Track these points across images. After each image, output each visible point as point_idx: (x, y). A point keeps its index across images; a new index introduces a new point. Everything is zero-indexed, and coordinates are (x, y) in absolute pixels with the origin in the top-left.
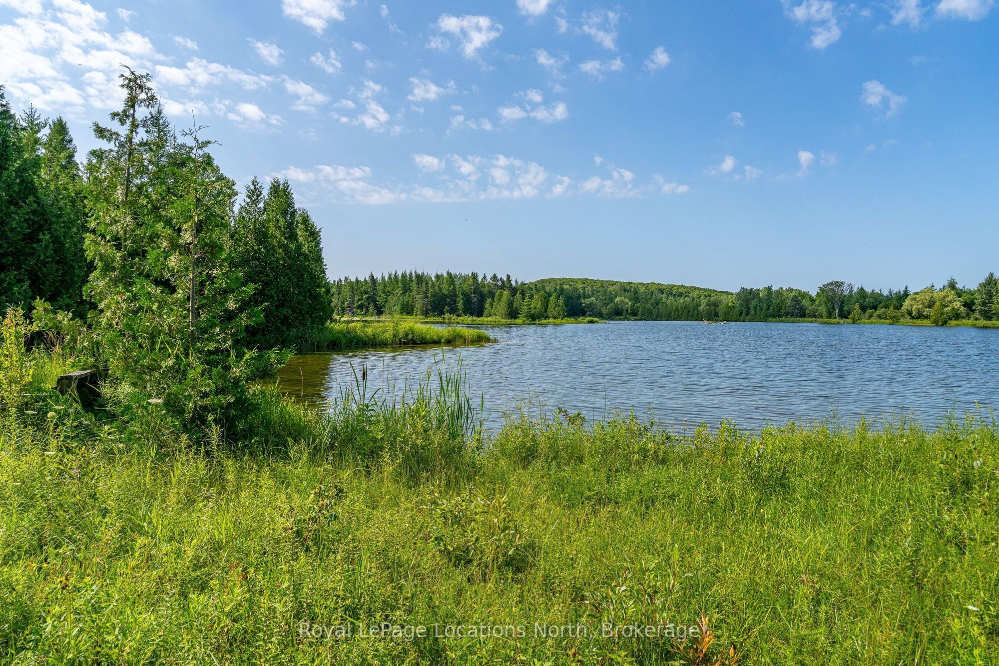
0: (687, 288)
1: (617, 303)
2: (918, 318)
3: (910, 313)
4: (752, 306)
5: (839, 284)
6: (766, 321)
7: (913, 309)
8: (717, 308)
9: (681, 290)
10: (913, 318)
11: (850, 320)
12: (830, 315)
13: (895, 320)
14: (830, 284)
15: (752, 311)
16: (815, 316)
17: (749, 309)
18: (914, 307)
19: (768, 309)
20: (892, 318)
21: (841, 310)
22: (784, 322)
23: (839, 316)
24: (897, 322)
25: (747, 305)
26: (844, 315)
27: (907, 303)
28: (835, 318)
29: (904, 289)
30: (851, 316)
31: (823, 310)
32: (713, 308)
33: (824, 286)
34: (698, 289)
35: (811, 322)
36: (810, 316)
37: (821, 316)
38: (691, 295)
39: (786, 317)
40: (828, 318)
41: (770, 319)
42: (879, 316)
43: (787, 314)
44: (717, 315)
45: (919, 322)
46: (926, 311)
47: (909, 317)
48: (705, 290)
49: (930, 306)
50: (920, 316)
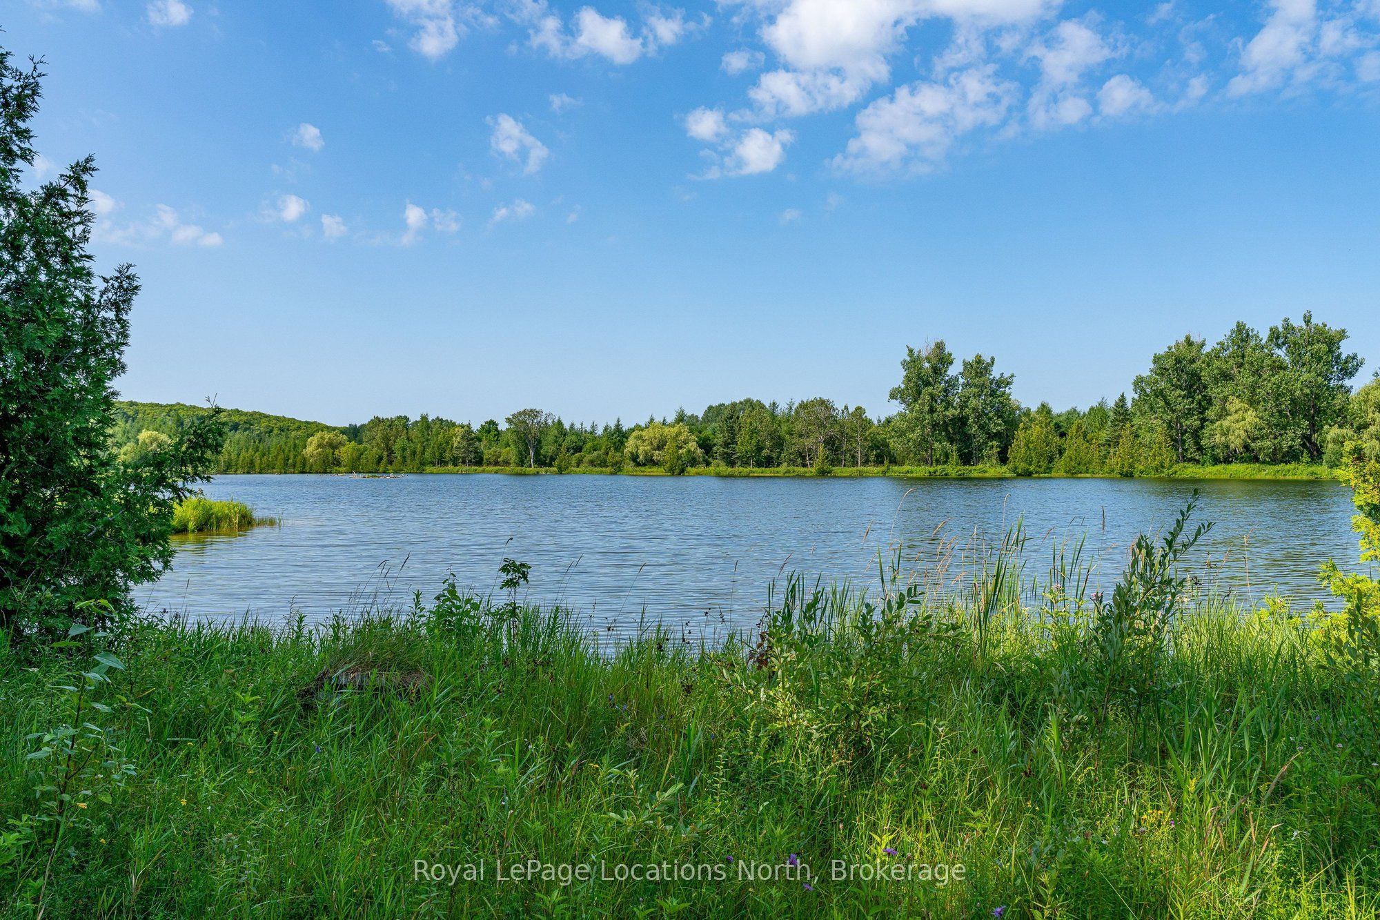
0: (245, 414)
1: (144, 442)
2: (644, 465)
3: (634, 458)
4: (396, 447)
5: (534, 413)
6: (422, 472)
7: (640, 452)
8: (337, 452)
9: (236, 419)
10: (638, 464)
11: (555, 469)
12: (521, 463)
13: (617, 468)
14: (520, 413)
15: (398, 454)
16: (496, 463)
17: (391, 452)
18: (641, 448)
19: (423, 453)
20: (613, 465)
21: (537, 453)
22: (451, 473)
23: (535, 462)
24: (620, 470)
25: (387, 446)
26: (542, 462)
27: (630, 444)
28: (530, 466)
29: (616, 423)
30: (556, 463)
31: (511, 453)
32: (329, 451)
33: (513, 416)
34: (266, 416)
35: (496, 473)
36: (489, 464)
37: (507, 463)
38: (255, 427)
39: (455, 465)
40: (518, 465)
41: (428, 469)
42: (592, 463)
43: (455, 462)
44: (337, 462)
45: (647, 470)
46: (657, 455)
47: (632, 463)
48: (277, 418)
49: (659, 448)
50: (650, 462)
